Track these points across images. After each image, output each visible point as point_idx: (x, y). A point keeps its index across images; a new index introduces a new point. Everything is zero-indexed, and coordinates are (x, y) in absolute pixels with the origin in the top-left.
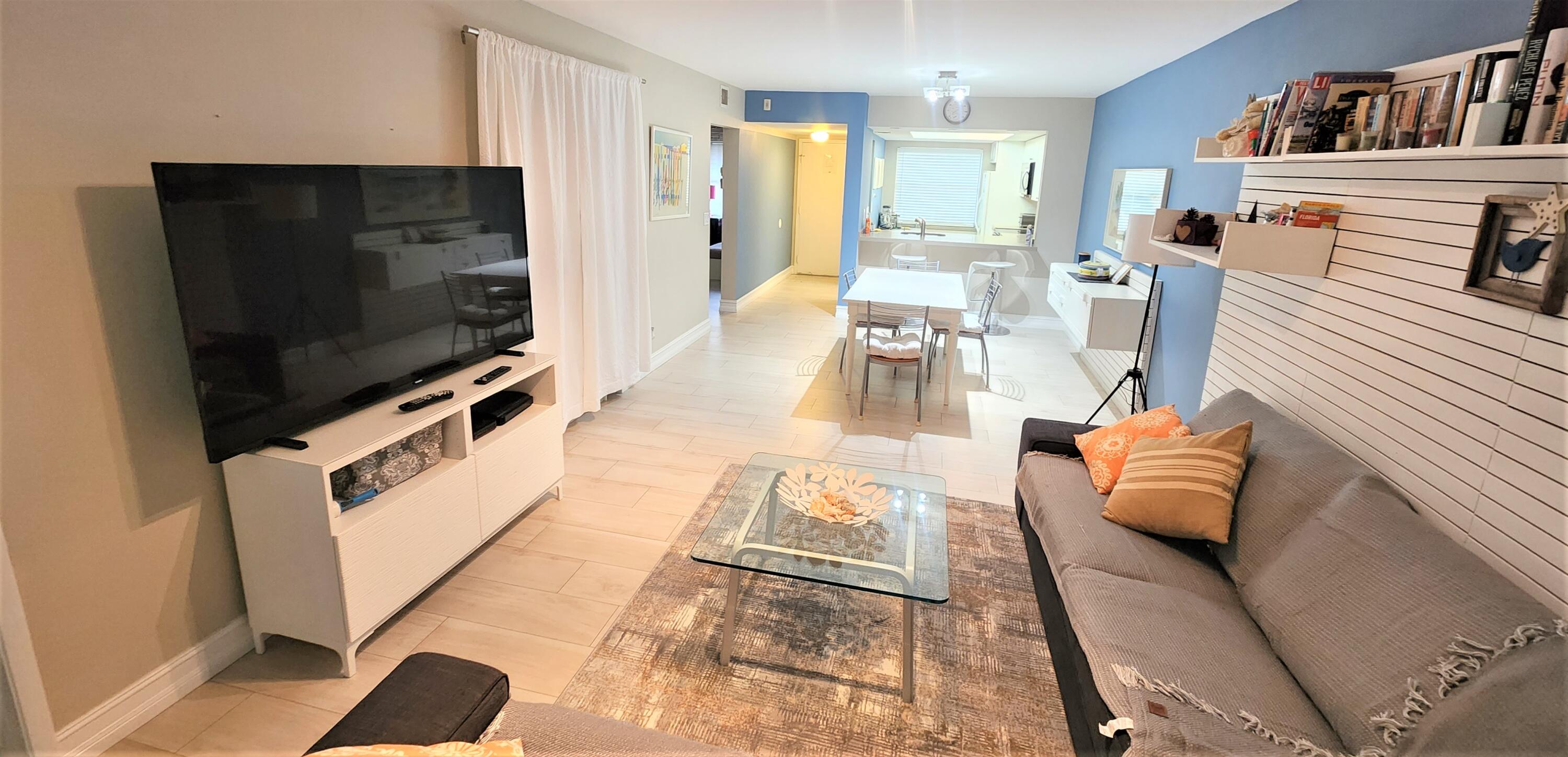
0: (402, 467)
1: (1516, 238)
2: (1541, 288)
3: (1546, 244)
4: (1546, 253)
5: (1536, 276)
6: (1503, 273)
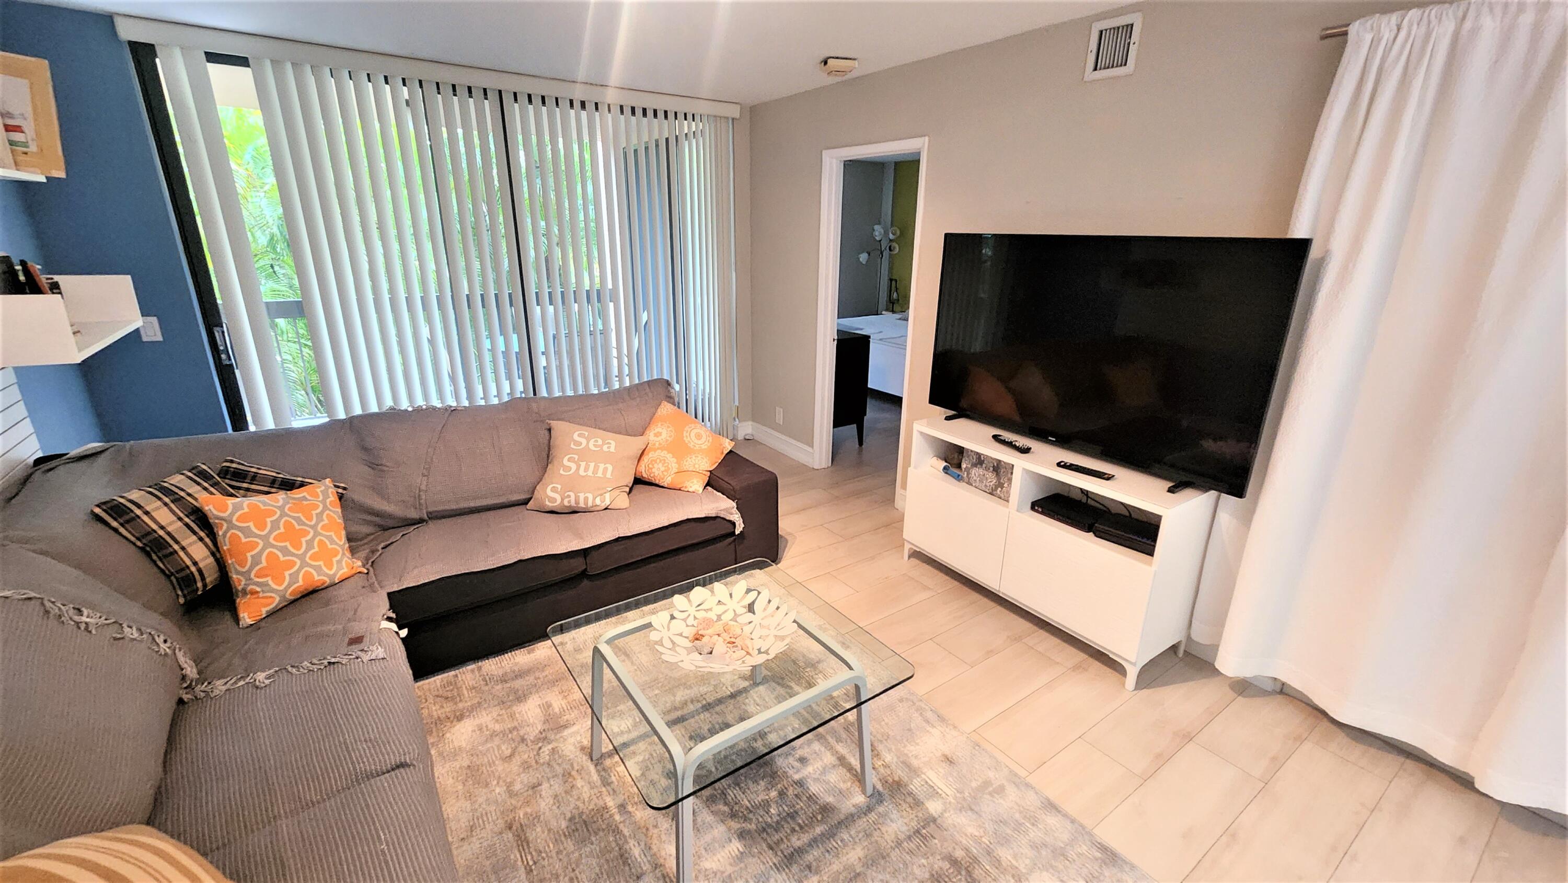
0: (982, 478)
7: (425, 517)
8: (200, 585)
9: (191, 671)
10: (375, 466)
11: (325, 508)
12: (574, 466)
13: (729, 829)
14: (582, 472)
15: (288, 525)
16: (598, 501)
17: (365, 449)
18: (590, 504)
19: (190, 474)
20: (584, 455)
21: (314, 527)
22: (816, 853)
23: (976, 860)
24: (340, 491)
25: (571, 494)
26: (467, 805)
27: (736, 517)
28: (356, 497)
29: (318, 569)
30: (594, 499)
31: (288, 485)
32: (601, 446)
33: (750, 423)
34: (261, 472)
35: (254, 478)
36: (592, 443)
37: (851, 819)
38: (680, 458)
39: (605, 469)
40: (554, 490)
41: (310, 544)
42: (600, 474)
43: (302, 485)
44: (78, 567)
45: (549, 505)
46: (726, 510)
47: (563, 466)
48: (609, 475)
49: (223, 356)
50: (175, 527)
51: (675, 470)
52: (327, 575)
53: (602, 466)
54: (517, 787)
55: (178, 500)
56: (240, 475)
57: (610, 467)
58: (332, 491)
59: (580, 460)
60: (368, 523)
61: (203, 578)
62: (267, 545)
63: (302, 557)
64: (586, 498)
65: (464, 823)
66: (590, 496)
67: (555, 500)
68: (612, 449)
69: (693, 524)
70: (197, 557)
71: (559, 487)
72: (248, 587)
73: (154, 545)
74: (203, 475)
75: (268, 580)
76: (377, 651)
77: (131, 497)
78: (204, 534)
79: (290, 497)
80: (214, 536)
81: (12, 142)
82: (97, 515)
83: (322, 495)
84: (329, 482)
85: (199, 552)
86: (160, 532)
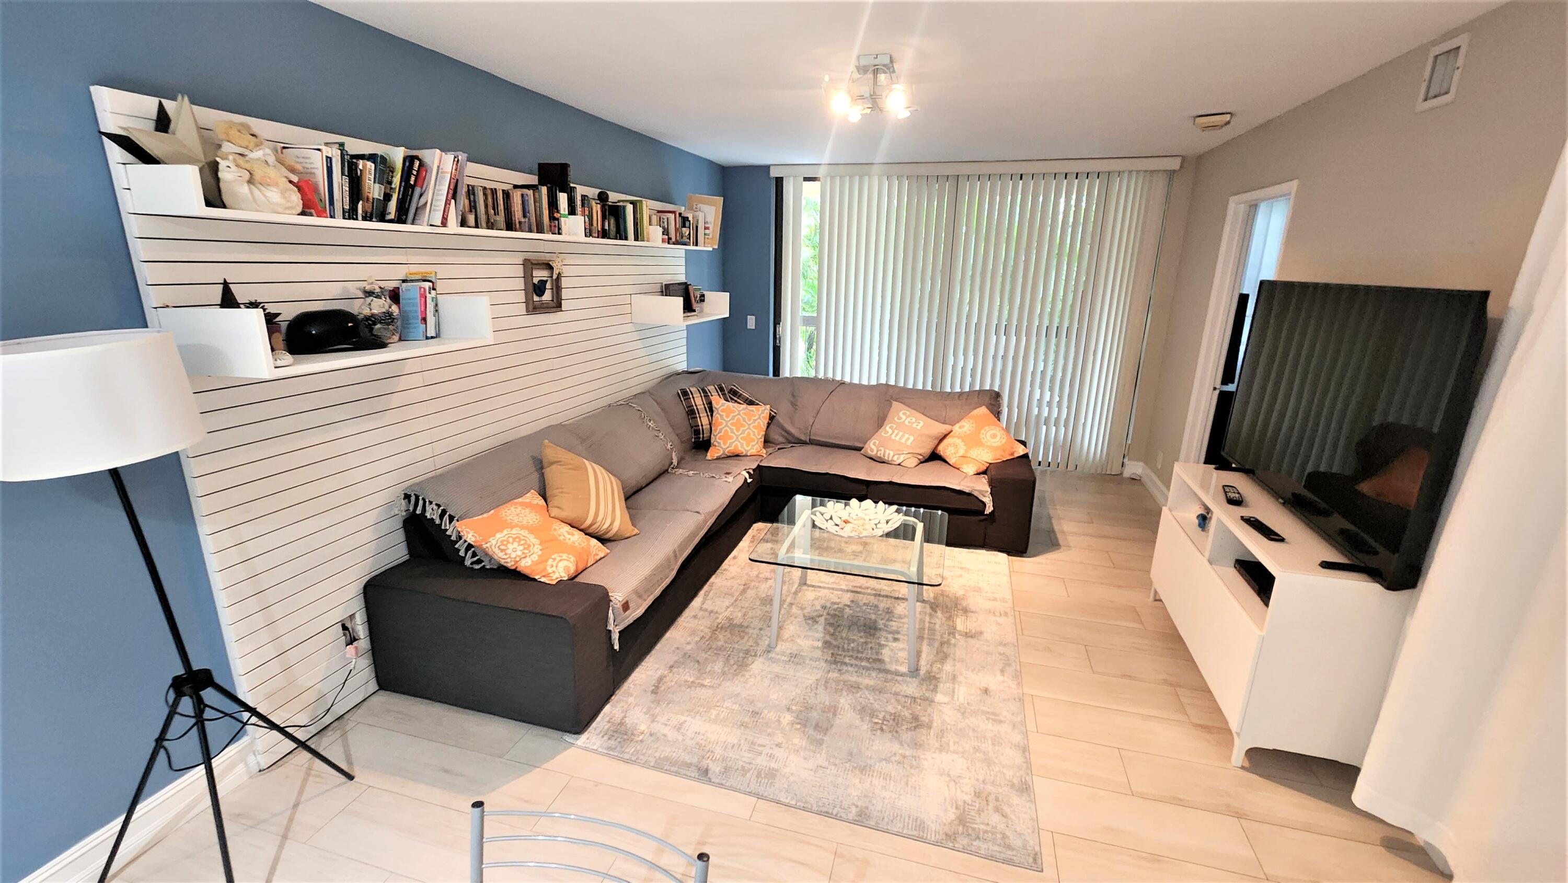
1: (536, 281)
2: (552, 300)
3: (546, 281)
4: (548, 286)
5: (547, 296)
6: (536, 298)
7: (808, 441)
8: (701, 436)
9: (675, 462)
10: (794, 405)
11: (759, 418)
12: (890, 431)
13: (824, 637)
14: (893, 437)
15: (738, 420)
16: (895, 458)
17: (794, 396)
18: (890, 459)
19: (716, 387)
20: (900, 427)
21: (749, 425)
22: (850, 669)
23: (929, 727)
24: (773, 413)
25: (882, 448)
26: (739, 570)
27: (988, 500)
28: (781, 420)
29: (742, 444)
30: (893, 456)
31: (751, 403)
32: (913, 423)
33: (1141, 464)
34: (744, 394)
35: (740, 396)
36: (908, 420)
37: (887, 671)
38: (969, 447)
39: (908, 439)
40: (874, 444)
41: (743, 432)
42: (903, 441)
43: (758, 404)
44: (663, 410)
45: (870, 453)
46: (979, 491)
47: (885, 430)
48: (909, 443)
49: (778, 341)
50: (701, 407)
51: (961, 454)
52: (745, 450)
53: (907, 436)
54: (761, 576)
55: (707, 396)
56: (735, 393)
57: (912, 438)
58: (767, 412)
59: (896, 428)
60: (783, 436)
61: (703, 434)
62: (726, 425)
63: (737, 436)
64: (889, 454)
65: (733, 575)
66: (892, 453)
67: (872, 450)
68: (919, 427)
69: (949, 492)
70: (703, 423)
71: (877, 442)
72: (715, 443)
73: (691, 413)
74: (722, 389)
75: (721, 442)
76: (730, 479)
77: (692, 389)
78: (709, 414)
79: (747, 408)
80: (712, 415)
81: (705, 234)
82: (678, 393)
83: (763, 412)
84: (768, 407)
85: (705, 421)
86: (695, 408)
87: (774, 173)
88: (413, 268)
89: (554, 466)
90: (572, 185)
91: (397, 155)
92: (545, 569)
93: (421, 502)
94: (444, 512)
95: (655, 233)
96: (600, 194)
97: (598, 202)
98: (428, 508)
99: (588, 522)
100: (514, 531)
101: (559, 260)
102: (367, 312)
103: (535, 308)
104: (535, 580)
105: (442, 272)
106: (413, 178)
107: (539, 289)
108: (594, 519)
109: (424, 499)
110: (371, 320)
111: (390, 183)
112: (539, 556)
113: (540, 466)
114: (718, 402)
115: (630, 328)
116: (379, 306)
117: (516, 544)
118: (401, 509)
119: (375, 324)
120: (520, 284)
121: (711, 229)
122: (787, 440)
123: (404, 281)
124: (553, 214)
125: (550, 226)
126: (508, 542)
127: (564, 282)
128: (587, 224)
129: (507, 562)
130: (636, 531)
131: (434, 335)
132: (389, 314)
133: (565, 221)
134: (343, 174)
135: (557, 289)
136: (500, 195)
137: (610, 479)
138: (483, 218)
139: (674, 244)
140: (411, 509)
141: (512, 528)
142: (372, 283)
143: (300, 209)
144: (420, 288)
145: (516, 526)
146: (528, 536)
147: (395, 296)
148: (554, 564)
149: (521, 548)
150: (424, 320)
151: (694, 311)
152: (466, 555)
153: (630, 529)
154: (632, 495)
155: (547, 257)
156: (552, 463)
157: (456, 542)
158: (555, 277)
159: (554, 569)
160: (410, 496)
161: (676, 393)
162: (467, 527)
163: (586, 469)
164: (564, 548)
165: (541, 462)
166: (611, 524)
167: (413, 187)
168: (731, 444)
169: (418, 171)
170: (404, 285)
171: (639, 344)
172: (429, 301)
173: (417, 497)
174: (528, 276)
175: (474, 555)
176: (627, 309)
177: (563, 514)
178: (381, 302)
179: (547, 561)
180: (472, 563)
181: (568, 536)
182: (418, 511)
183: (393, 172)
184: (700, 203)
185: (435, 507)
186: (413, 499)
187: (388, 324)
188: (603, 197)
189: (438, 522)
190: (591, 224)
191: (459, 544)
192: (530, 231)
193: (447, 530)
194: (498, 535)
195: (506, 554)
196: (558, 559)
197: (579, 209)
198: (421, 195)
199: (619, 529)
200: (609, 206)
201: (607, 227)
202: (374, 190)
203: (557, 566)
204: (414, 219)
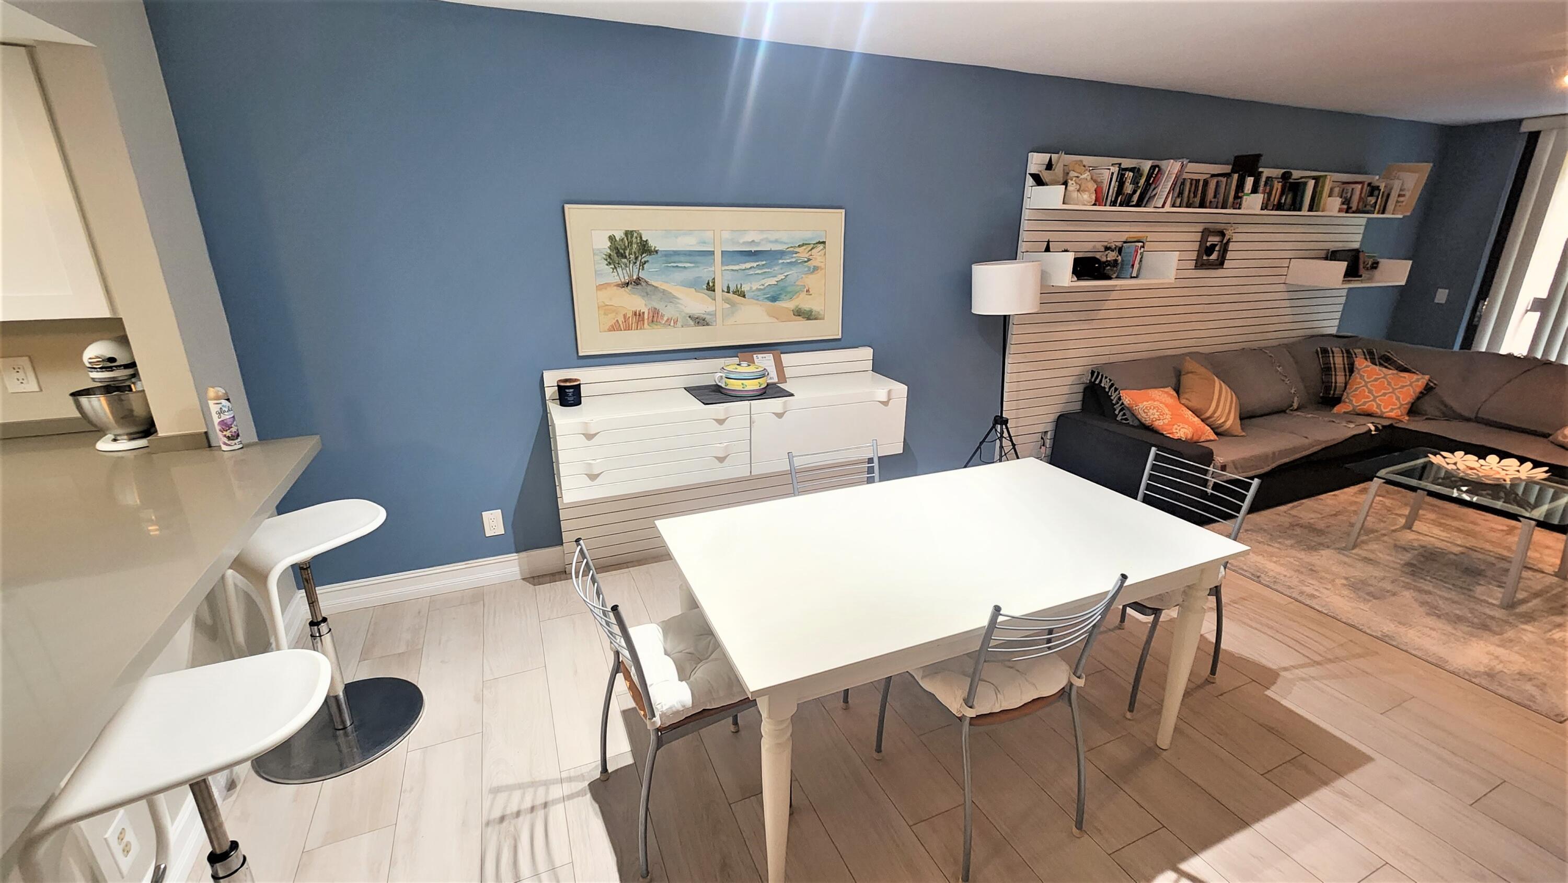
1: (1208, 244)
2: (1217, 260)
3: (1216, 245)
4: (1217, 248)
5: (1214, 256)
6: (1205, 258)
8: (1332, 392)
9: (1295, 405)
10: (1467, 378)
11: (1411, 386)
15: (1382, 383)
17: (1468, 371)
19: (1365, 351)
24: (1431, 384)
28: (1441, 393)
29: (1379, 406)
31: (1405, 370)
34: (1399, 361)
35: (1393, 362)
37: (1473, 597)
43: (1414, 373)
45: (1561, 440)
50: (1340, 366)
52: (1381, 411)
55: (1350, 357)
56: (1387, 359)
58: (1425, 381)
60: (1437, 408)
61: (1335, 391)
62: (1366, 386)
70: (1338, 380)
72: (1347, 400)
73: (1327, 369)
74: (1371, 353)
75: (1354, 400)
76: (1352, 425)
77: (1334, 349)
78: (1348, 374)
79: (1397, 374)
80: (1350, 376)
81: (1397, 202)
82: (1317, 350)
83: (1418, 380)
84: (1427, 377)
85: (1341, 379)
86: (1332, 366)
87: (1526, 128)
88: (1132, 234)
89: (1190, 375)
90: (1260, 170)
91: (1146, 165)
92: (1172, 429)
93: (1100, 377)
94: (1112, 385)
95: (1333, 204)
96: (1284, 174)
97: (1281, 180)
98: (1103, 380)
99: (1208, 414)
100: (1156, 403)
101: (1232, 228)
102: (1104, 259)
103: (1202, 265)
104: (1163, 434)
105: (1151, 237)
106: (1152, 179)
107: (1209, 250)
108: (1212, 414)
109: (1102, 376)
110: (1107, 263)
111: (1138, 183)
112: (1169, 421)
113: (1178, 374)
114: (1362, 364)
115: (1282, 288)
116: (1112, 256)
117: (1155, 411)
118: (1087, 379)
119: (1107, 266)
120: (1196, 246)
121: (1407, 196)
122: (1443, 413)
123: (1125, 242)
124: (1238, 194)
125: (1234, 203)
126: (1150, 408)
127: (1232, 246)
128: (1266, 200)
129: (1145, 421)
130: (1244, 434)
131: (1135, 275)
132: (1116, 261)
133: (1246, 199)
134: (1116, 181)
135: (1225, 250)
136: (1201, 183)
137: (1232, 395)
138: (1185, 200)
139: (1354, 212)
140: (1093, 380)
141: (1155, 401)
142: (1111, 243)
143: (1093, 202)
144: (1136, 246)
145: (1158, 400)
146: (1165, 408)
147: (1120, 250)
148: (1178, 428)
149: (1158, 413)
150: (1133, 266)
151: (1361, 276)
152: (1119, 413)
153: (1238, 430)
154: (1246, 417)
155: (1221, 227)
156: (1188, 373)
157: (1115, 405)
158: (1225, 241)
159: (1177, 431)
160: (1095, 372)
161: (1315, 350)
162: (1126, 394)
163: (1214, 382)
164: (1186, 422)
165: (1180, 372)
166: (1225, 422)
167: (1151, 185)
168: (1365, 403)
169: (1156, 175)
170: (1125, 245)
171: (1287, 303)
172: (1139, 254)
173: (1098, 373)
174: (1203, 240)
175: (1124, 414)
176: (1284, 271)
177: (1190, 404)
178: (1113, 253)
179: (1174, 425)
180: (1121, 419)
181: (1191, 417)
182: (1097, 382)
183: (1141, 176)
184: (1399, 171)
185: (1108, 381)
186: (1095, 374)
187: (1114, 266)
188: (1286, 176)
189: (1107, 390)
190: (1269, 199)
191: (1117, 405)
192: (1216, 208)
193: (1112, 396)
194: (1145, 403)
195: (1147, 415)
196: (1181, 426)
197: (1261, 189)
198: (1154, 189)
199: (1229, 428)
200: (1290, 183)
201: (1283, 201)
202: (1129, 188)
203: (1180, 430)
204: (1146, 204)
